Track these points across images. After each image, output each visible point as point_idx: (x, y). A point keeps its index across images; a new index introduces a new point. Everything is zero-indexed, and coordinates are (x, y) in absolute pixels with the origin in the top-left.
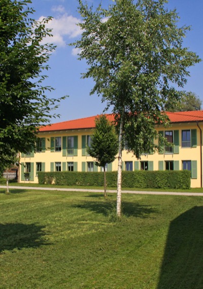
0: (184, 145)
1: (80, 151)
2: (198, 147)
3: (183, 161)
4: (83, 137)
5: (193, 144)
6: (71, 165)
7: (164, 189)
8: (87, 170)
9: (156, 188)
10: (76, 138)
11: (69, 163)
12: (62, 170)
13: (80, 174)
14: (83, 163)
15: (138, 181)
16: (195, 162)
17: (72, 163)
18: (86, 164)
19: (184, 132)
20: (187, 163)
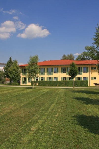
0: (84, 72)
1: (46, 74)
2: (89, 73)
3: (83, 77)
4: (47, 69)
5: (87, 72)
6: (42, 78)
7: (80, 87)
8: (48, 80)
9: (77, 86)
10: (44, 69)
11: (41, 78)
12: (39, 80)
13: (46, 81)
14: (47, 78)
15: (70, 84)
16: (88, 78)
18: (48, 78)
19: (84, 68)
20: (85, 78)
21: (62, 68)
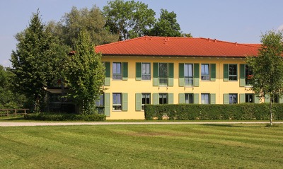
1: (176, 81)
4: (181, 65)
6: (164, 97)
10: (171, 65)
11: (161, 94)
14: (180, 95)
17: (166, 94)
18: (184, 96)
21: (225, 66)
